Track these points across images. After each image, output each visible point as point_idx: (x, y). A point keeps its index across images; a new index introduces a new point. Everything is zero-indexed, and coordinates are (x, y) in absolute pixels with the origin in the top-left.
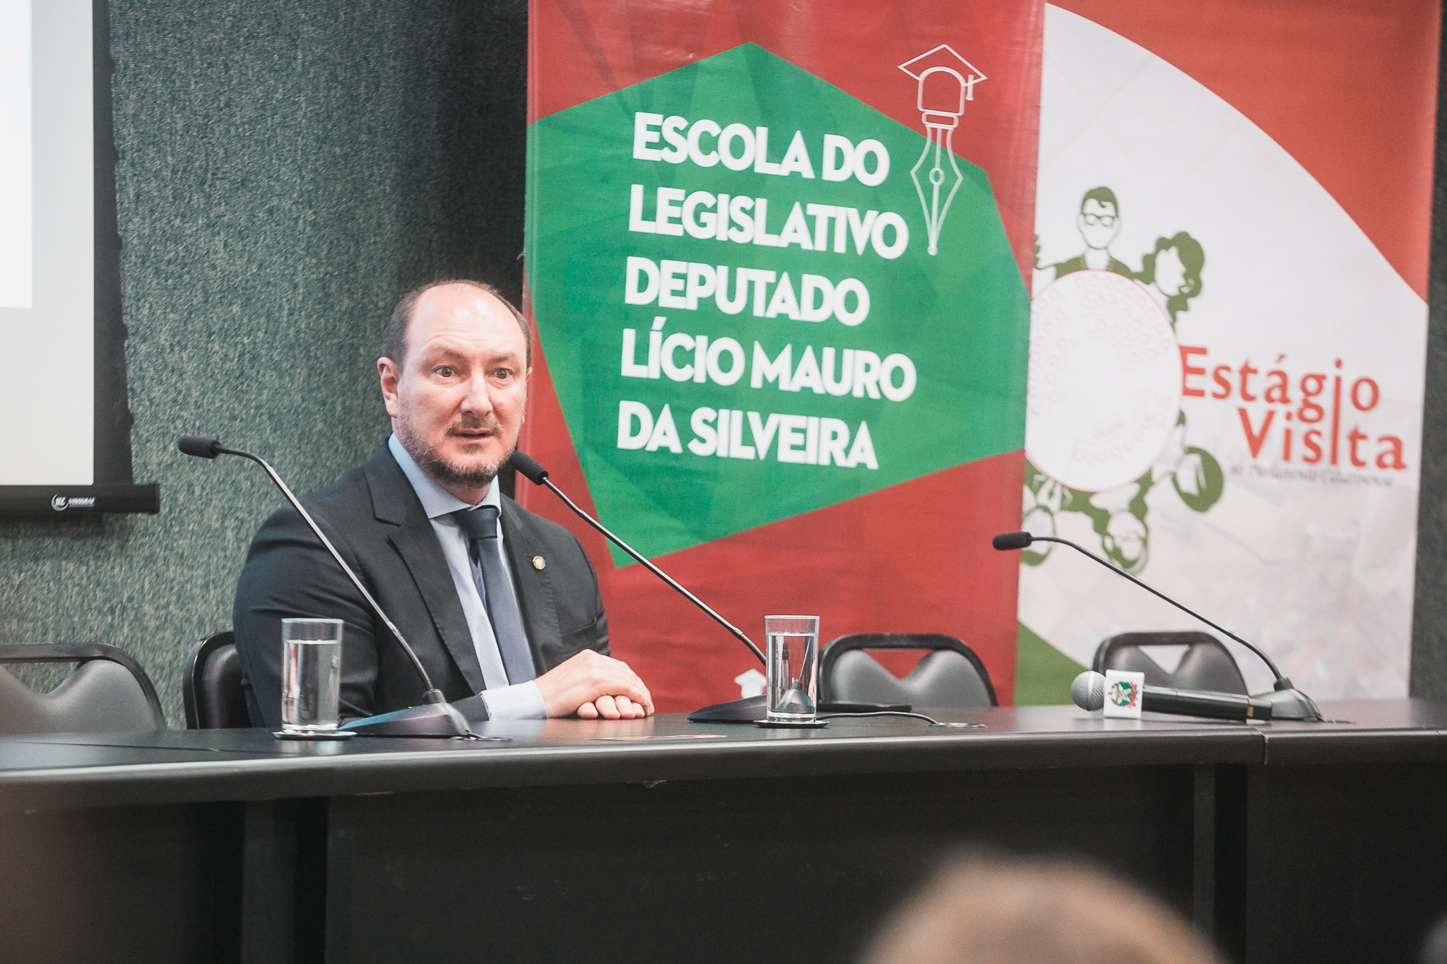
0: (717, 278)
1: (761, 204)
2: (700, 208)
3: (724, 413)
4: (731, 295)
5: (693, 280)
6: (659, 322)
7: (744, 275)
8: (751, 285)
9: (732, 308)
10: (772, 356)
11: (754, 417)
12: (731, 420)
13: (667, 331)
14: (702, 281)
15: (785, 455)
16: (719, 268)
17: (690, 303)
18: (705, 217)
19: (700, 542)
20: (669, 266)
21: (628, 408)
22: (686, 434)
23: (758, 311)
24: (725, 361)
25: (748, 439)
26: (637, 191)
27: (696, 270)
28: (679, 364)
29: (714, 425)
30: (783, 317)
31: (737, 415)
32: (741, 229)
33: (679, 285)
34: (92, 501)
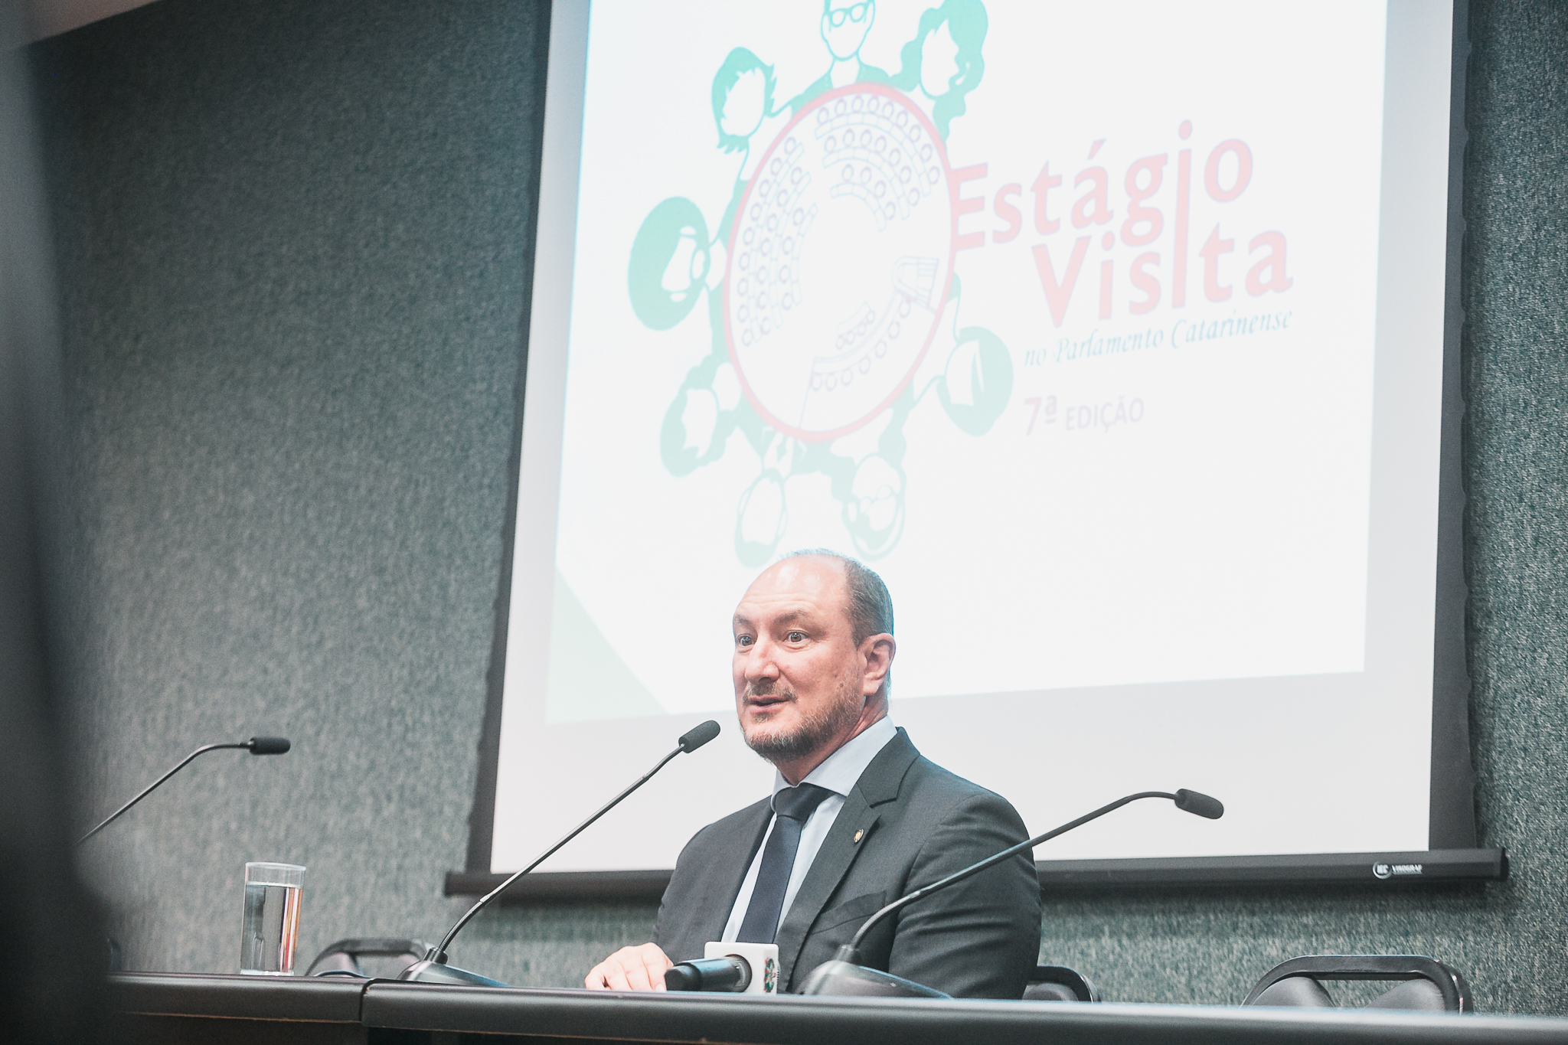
34: (1419, 868)
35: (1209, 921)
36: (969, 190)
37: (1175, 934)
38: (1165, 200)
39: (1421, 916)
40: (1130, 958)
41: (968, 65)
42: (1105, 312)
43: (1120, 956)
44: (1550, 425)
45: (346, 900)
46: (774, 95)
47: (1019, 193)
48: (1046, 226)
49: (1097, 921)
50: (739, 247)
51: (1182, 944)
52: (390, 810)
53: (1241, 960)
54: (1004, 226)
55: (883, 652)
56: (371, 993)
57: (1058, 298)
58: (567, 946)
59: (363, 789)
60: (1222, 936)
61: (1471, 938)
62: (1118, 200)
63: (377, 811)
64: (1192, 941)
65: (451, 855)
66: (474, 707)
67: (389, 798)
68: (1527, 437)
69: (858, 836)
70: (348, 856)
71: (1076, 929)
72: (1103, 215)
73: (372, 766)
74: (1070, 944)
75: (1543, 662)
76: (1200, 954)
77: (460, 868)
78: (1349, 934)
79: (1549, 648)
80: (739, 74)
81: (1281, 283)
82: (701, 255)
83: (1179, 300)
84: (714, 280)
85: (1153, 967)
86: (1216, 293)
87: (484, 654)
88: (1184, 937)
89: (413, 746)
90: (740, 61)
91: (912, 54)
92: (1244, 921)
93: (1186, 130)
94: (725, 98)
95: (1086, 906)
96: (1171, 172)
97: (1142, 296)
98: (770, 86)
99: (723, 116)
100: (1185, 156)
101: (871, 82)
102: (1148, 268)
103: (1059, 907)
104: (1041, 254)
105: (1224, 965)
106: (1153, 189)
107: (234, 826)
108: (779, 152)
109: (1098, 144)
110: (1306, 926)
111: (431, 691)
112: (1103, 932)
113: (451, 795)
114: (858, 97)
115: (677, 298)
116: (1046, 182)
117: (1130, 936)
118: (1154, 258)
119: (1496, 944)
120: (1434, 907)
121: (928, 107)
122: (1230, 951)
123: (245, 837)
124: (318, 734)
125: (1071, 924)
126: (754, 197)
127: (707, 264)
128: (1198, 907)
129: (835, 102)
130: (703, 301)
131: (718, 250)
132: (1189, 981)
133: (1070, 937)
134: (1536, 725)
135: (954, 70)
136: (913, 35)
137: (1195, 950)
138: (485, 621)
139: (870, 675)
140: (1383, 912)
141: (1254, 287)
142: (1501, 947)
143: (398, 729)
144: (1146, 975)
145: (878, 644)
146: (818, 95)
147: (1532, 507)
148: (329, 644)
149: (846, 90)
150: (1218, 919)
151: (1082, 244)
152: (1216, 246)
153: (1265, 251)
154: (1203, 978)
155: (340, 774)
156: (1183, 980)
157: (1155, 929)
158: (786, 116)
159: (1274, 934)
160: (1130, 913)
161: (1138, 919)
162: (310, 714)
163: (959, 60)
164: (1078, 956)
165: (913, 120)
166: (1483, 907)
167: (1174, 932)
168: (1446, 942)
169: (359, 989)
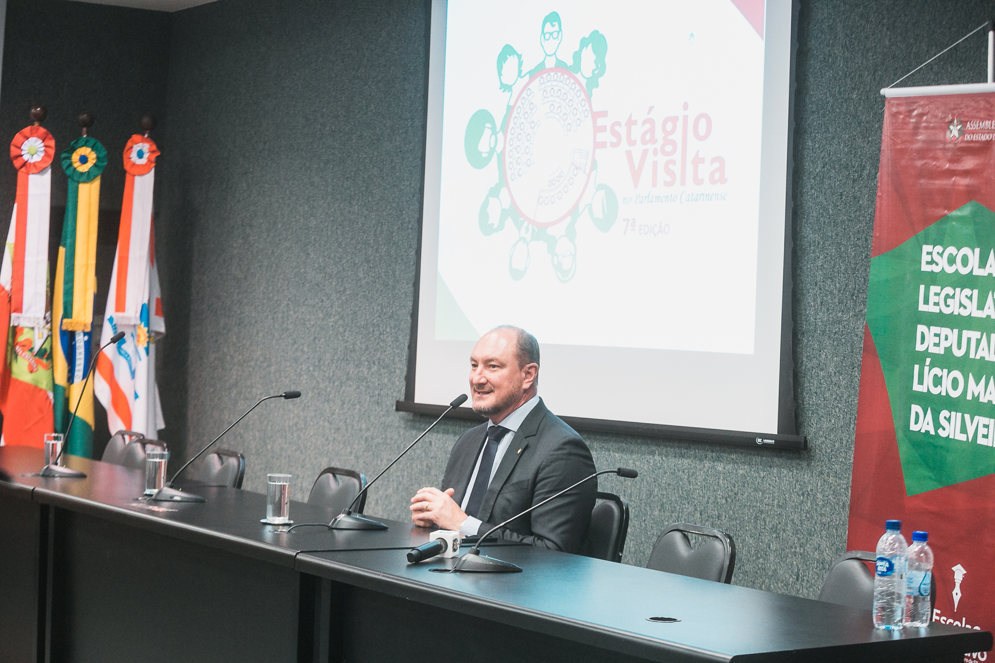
0: (953, 335)
1: (976, 292)
2: (947, 296)
3: (953, 413)
4: (959, 347)
5: (943, 337)
6: (928, 360)
7: (966, 334)
8: (969, 339)
9: (958, 353)
10: (977, 383)
11: (967, 417)
12: (956, 417)
13: (932, 366)
14: (946, 339)
15: (981, 441)
16: (954, 330)
17: (940, 351)
18: (949, 301)
19: (940, 487)
20: (935, 329)
21: (916, 408)
22: (937, 425)
23: (972, 356)
24: (955, 383)
25: (964, 430)
26: (922, 287)
27: (945, 331)
28: (935, 386)
29: (948, 420)
30: (983, 358)
31: (959, 415)
32: (965, 308)
33: (936, 340)
34: (773, 441)
35: (696, 453)
36: (601, 122)
37: (683, 457)
38: (677, 137)
39: (776, 459)
40: (666, 465)
41: (599, 65)
42: (654, 184)
43: (662, 464)
44: (827, 254)
45: (358, 407)
46: (522, 69)
47: (620, 126)
48: (632, 143)
49: (653, 448)
50: (509, 136)
51: (686, 462)
52: (375, 368)
53: (708, 471)
54: (615, 140)
55: (533, 371)
56: (298, 557)
57: (636, 175)
58: (446, 436)
59: (363, 358)
60: (701, 460)
61: (795, 471)
62: (659, 135)
63: (369, 369)
64: (689, 461)
65: (399, 391)
66: (407, 326)
67: (374, 363)
68: (819, 258)
69: (519, 451)
70: (358, 388)
71: (645, 451)
72: (653, 141)
73: (367, 348)
74: (643, 457)
75: (824, 357)
76: (692, 467)
77: (402, 399)
78: (749, 464)
79: (826, 350)
80: (508, 56)
81: (723, 180)
82: (493, 137)
83: (683, 183)
84: (499, 149)
85: (675, 470)
86: (698, 182)
87: (410, 304)
88: (687, 459)
89: (383, 341)
90: (508, 51)
91: (577, 56)
92: (709, 454)
93: (686, 106)
94: (502, 67)
95: (649, 442)
96: (680, 124)
97: (668, 179)
98: (520, 64)
99: (502, 75)
100: (686, 118)
101: (561, 67)
102: (671, 166)
103: (639, 441)
104: (629, 154)
105: (702, 472)
106: (673, 131)
107: (311, 369)
108: (524, 94)
109: (651, 108)
110: (733, 459)
111: (391, 317)
112: (655, 453)
113: (399, 365)
114: (556, 74)
115: (485, 155)
116: (631, 123)
117: (666, 456)
118: (673, 162)
119: (804, 475)
120: (781, 456)
121: (584, 82)
122: (704, 467)
123: (316, 374)
124: (345, 332)
125: (643, 448)
126: (515, 114)
127: (496, 141)
128: (692, 446)
129: (547, 74)
130: (495, 157)
131: (500, 136)
132: (688, 477)
133: (643, 454)
134: (820, 383)
135: (594, 67)
136: (577, 49)
137: (691, 465)
138: (410, 289)
139: (527, 380)
140: (762, 456)
141: (713, 181)
142: (806, 476)
143: (377, 333)
144: (672, 473)
145: (530, 368)
146: (539, 71)
147: (820, 289)
148: (348, 292)
149: (551, 70)
150: (700, 453)
151: (645, 152)
152: (698, 160)
153: (717, 165)
154: (694, 477)
155: (353, 351)
156: (686, 477)
157: (675, 454)
158: (527, 78)
159: (721, 462)
160: (666, 446)
161: (669, 449)
162: (341, 322)
163: (595, 62)
164: (646, 462)
165: (578, 87)
166: (799, 458)
167: (682, 456)
168: (785, 472)
169: (294, 554)
